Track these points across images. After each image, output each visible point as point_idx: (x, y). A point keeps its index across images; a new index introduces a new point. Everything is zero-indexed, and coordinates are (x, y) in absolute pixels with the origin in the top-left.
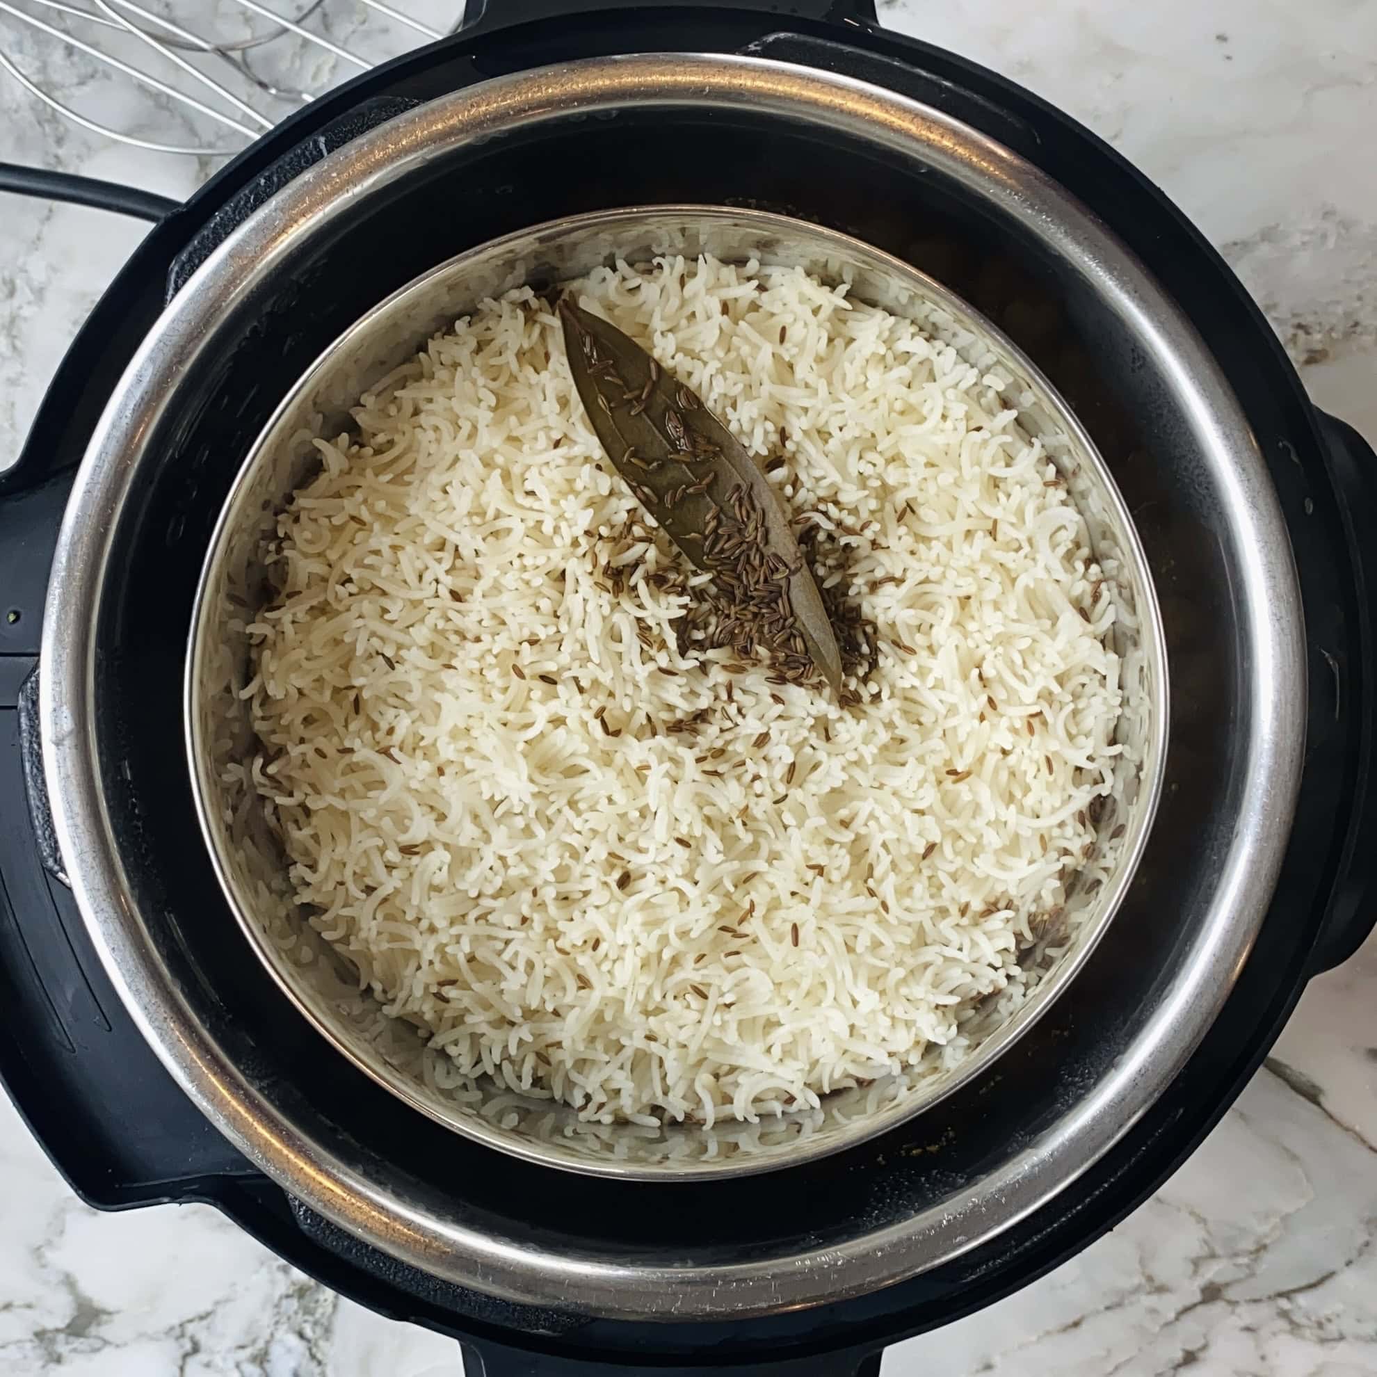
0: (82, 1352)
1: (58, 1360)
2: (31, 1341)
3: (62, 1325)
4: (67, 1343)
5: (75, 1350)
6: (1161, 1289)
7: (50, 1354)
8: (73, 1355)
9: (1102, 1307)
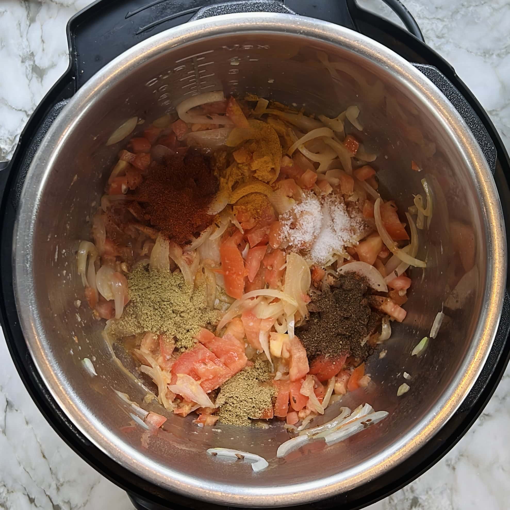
0: (26, 72)
1: (23, 62)
2: (30, 51)
3: (36, 63)
4: (29, 65)
5: (27, 68)
6: (58, 489)
7: (25, 58)
8: (25, 68)
9: (51, 467)
